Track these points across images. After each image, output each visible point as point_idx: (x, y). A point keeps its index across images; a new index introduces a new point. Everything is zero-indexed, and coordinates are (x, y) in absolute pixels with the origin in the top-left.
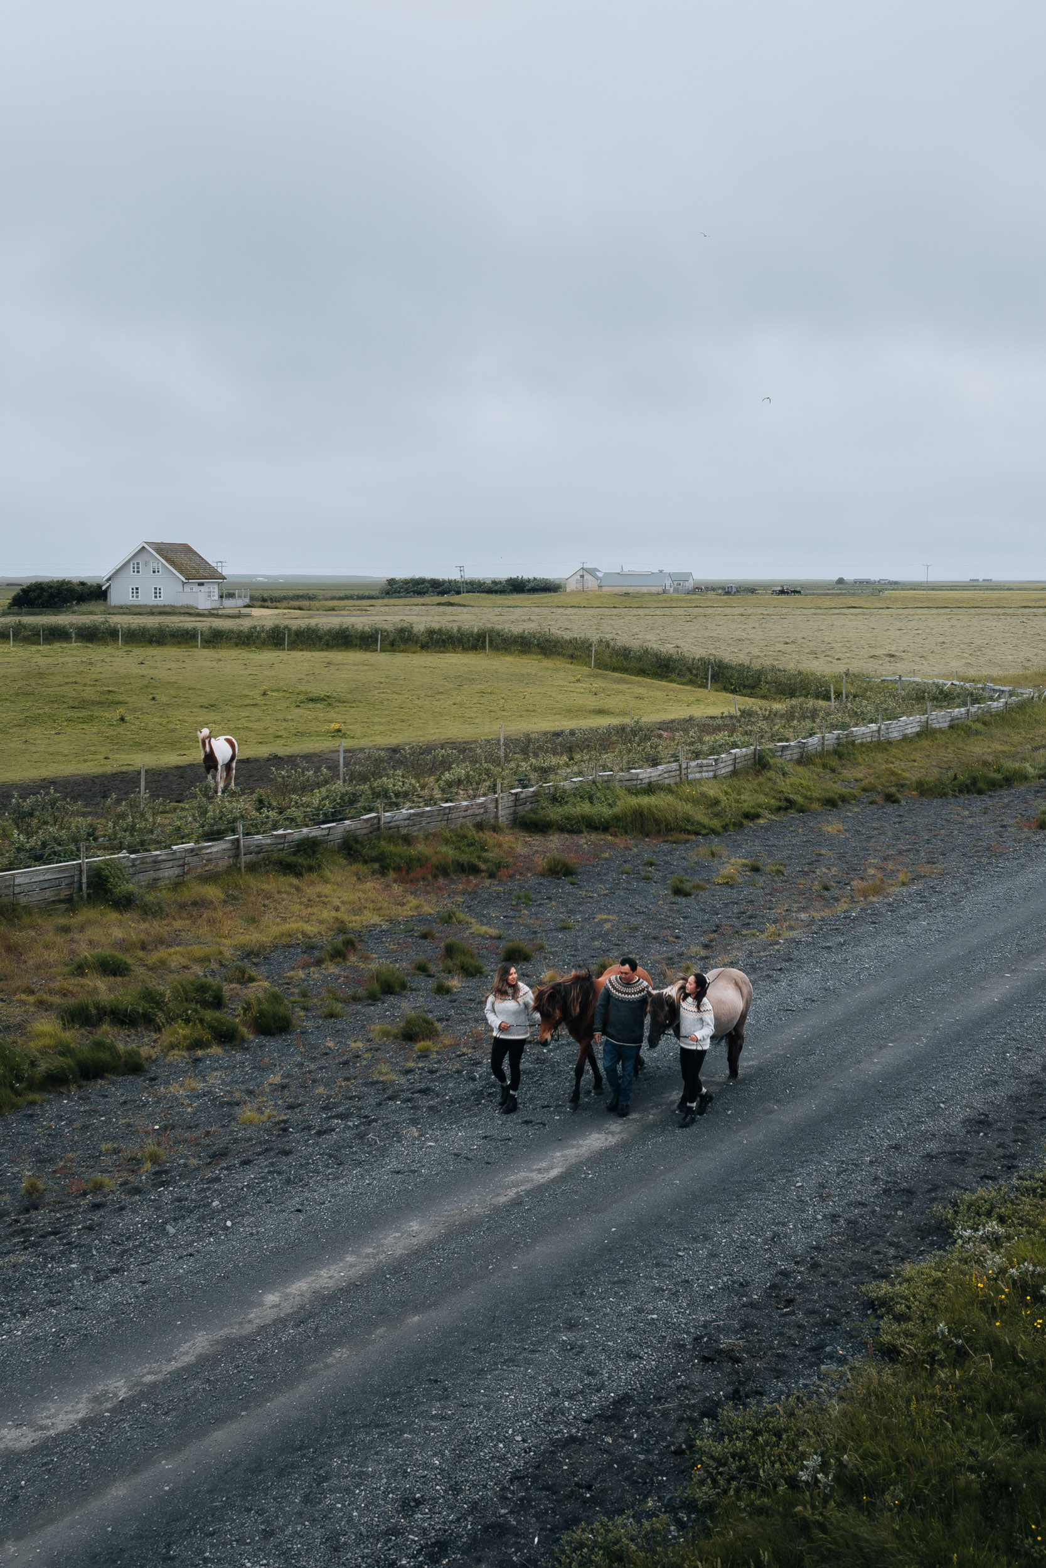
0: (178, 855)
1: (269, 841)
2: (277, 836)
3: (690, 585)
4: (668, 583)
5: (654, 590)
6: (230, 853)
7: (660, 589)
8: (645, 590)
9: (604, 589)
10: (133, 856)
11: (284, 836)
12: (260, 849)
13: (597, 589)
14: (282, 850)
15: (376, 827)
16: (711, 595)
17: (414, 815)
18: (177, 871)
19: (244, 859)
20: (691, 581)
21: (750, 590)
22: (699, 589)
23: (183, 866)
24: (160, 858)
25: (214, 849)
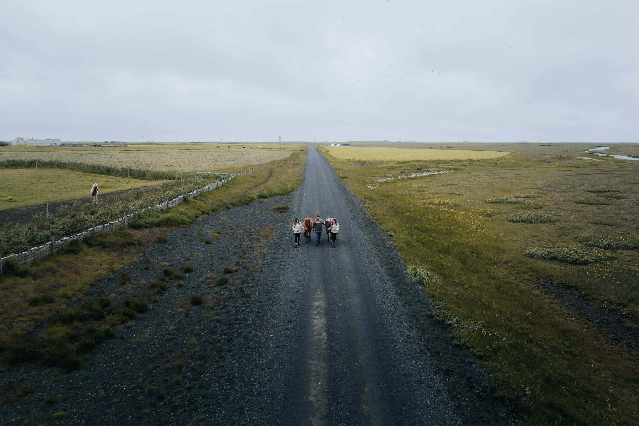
0: (33, 252)
1: (62, 243)
2: (64, 240)
3: (60, 143)
4: (52, 143)
5: (47, 145)
6: (49, 249)
7: (50, 145)
8: (44, 145)
9: (27, 145)
10: (17, 255)
11: (67, 240)
12: (59, 246)
13: (24, 145)
14: (66, 245)
15: (93, 232)
16: (69, 147)
17: (103, 227)
18: (32, 258)
19: (55, 250)
20: (60, 142)
21: (81, 145)
22: (64, 145)
23: (34, 256)
24: (27, 254)
25: (45, 248)
